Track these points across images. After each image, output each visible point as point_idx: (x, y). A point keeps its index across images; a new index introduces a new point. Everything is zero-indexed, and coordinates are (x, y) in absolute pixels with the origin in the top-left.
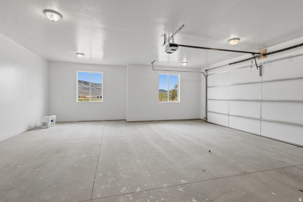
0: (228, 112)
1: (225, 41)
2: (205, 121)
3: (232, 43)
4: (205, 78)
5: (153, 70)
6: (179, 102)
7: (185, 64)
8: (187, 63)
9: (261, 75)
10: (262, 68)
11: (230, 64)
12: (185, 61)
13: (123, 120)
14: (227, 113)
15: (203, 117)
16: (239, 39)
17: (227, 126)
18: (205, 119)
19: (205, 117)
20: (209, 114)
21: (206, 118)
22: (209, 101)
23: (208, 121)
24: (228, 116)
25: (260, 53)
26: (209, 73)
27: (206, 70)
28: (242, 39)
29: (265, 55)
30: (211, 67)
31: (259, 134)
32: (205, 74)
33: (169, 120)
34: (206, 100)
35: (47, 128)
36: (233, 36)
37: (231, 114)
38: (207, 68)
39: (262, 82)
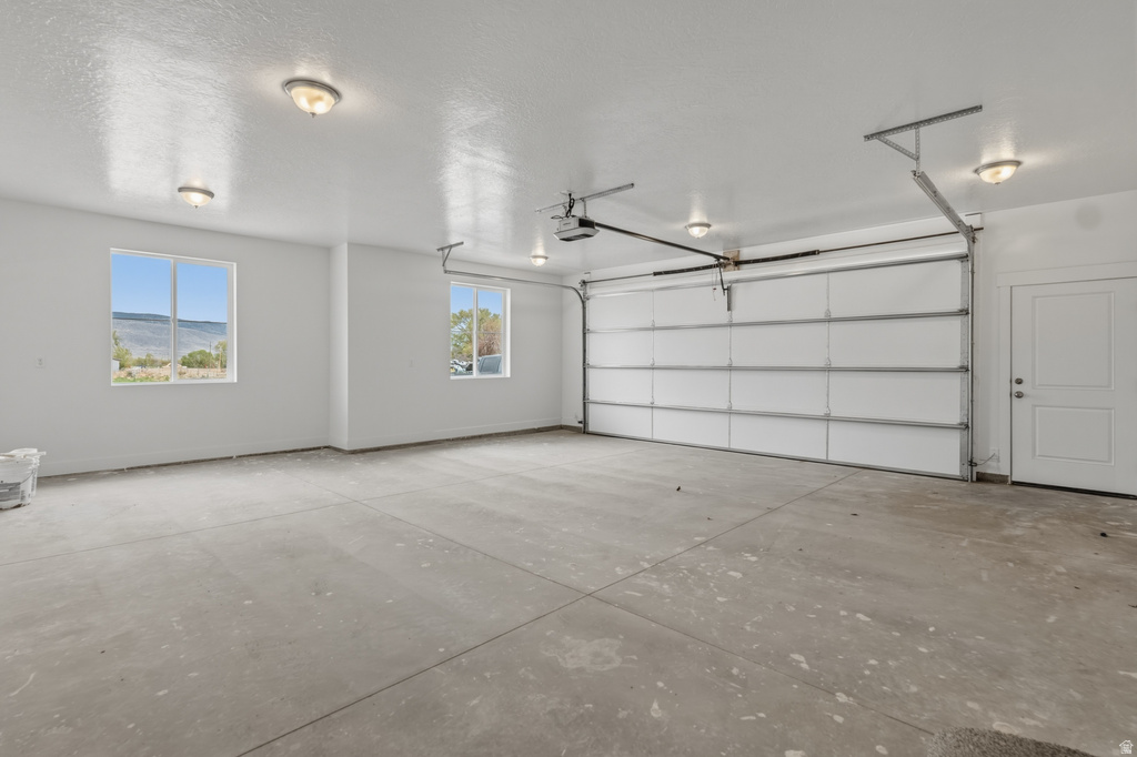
0: (651, 400)
1: (680, 226)
2: (582, 430)
3: (696, 232)
4: (581, 305)
5: (446, 272)
6: (509, 376)
7: (540, 262)
8: (546, 258)
9: (729, 309)
10: (733, 291)
11: (655, 274)
12: (540, 251)
13: (319, 448)
14: (648, 403)
15: (573, 419)
16: (708, 226)
17: (649, 437)
18: (581, 425)
19: (581, 418)
20: (592, 408)
21: (585, 422)
22: (591, 373)
23: (591, 428)
24: (650, 410)
25: (728, 259)
26: (591, 291)
27: (584, 283)
28: (715, 228)
29: (738, 263)
30: (595, 275)
31: (726, 446)
32: (581, 293)
33: (480, 437)
34: (584, 369)
35: (19, 506)
36: (696, 217)
37: (657, 403)
38: (586, 278)
39: (731, 325)
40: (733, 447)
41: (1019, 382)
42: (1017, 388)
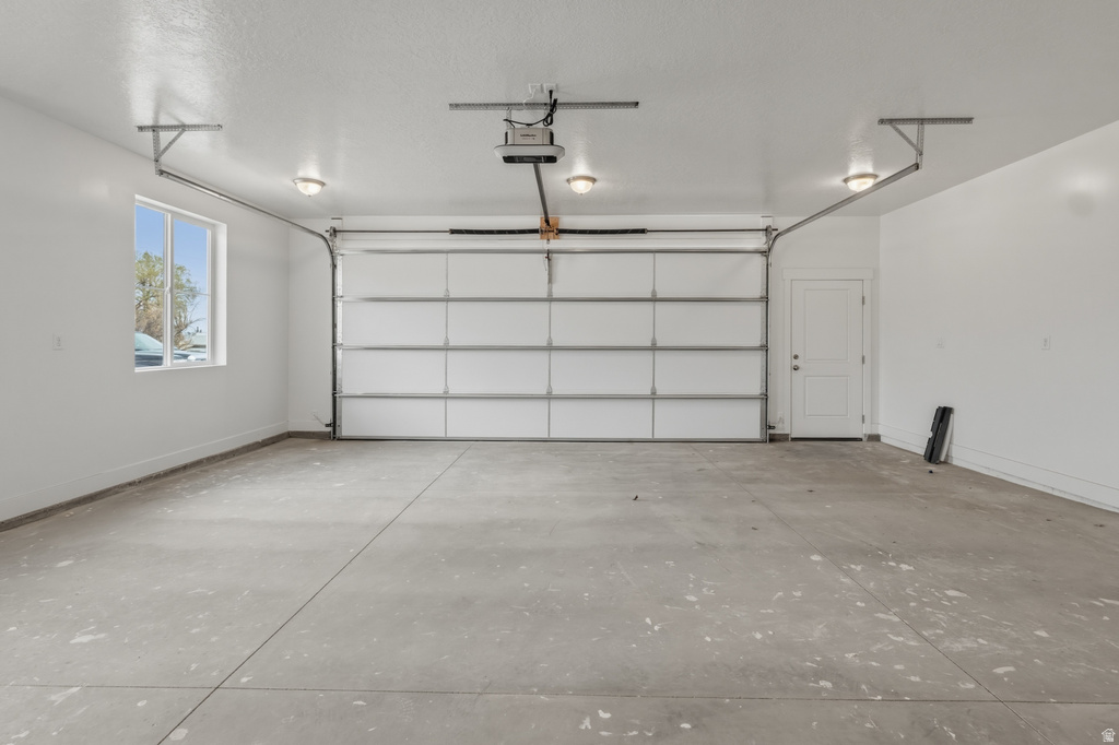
0: (443, 388)
2: (332, 435)
3: (581, 187)
4: (329, 262)
5: (161, 171)
6: (224, 362)
7: (314, 189)
8: (323, 184)
9: (550, 281)
10: (554, 263)
11: (453, 232)
12: (314, 173)
14: (439, 392)
15: (312, 423)
16: (594, 180)
18: (328, 429)
19: (327, 419)
21: (334, 424)
23: (348, 432)
24: (442, 401)
26: (343, 243)
27: (335, 231)
30: (348, 223)
32: (330, 245)
36: (581, 168)
37: (452, 391)
38: (337, 224)
39: (550, 299)
40: (554, 435)
41: (796, 357)
42: (795, 362)
